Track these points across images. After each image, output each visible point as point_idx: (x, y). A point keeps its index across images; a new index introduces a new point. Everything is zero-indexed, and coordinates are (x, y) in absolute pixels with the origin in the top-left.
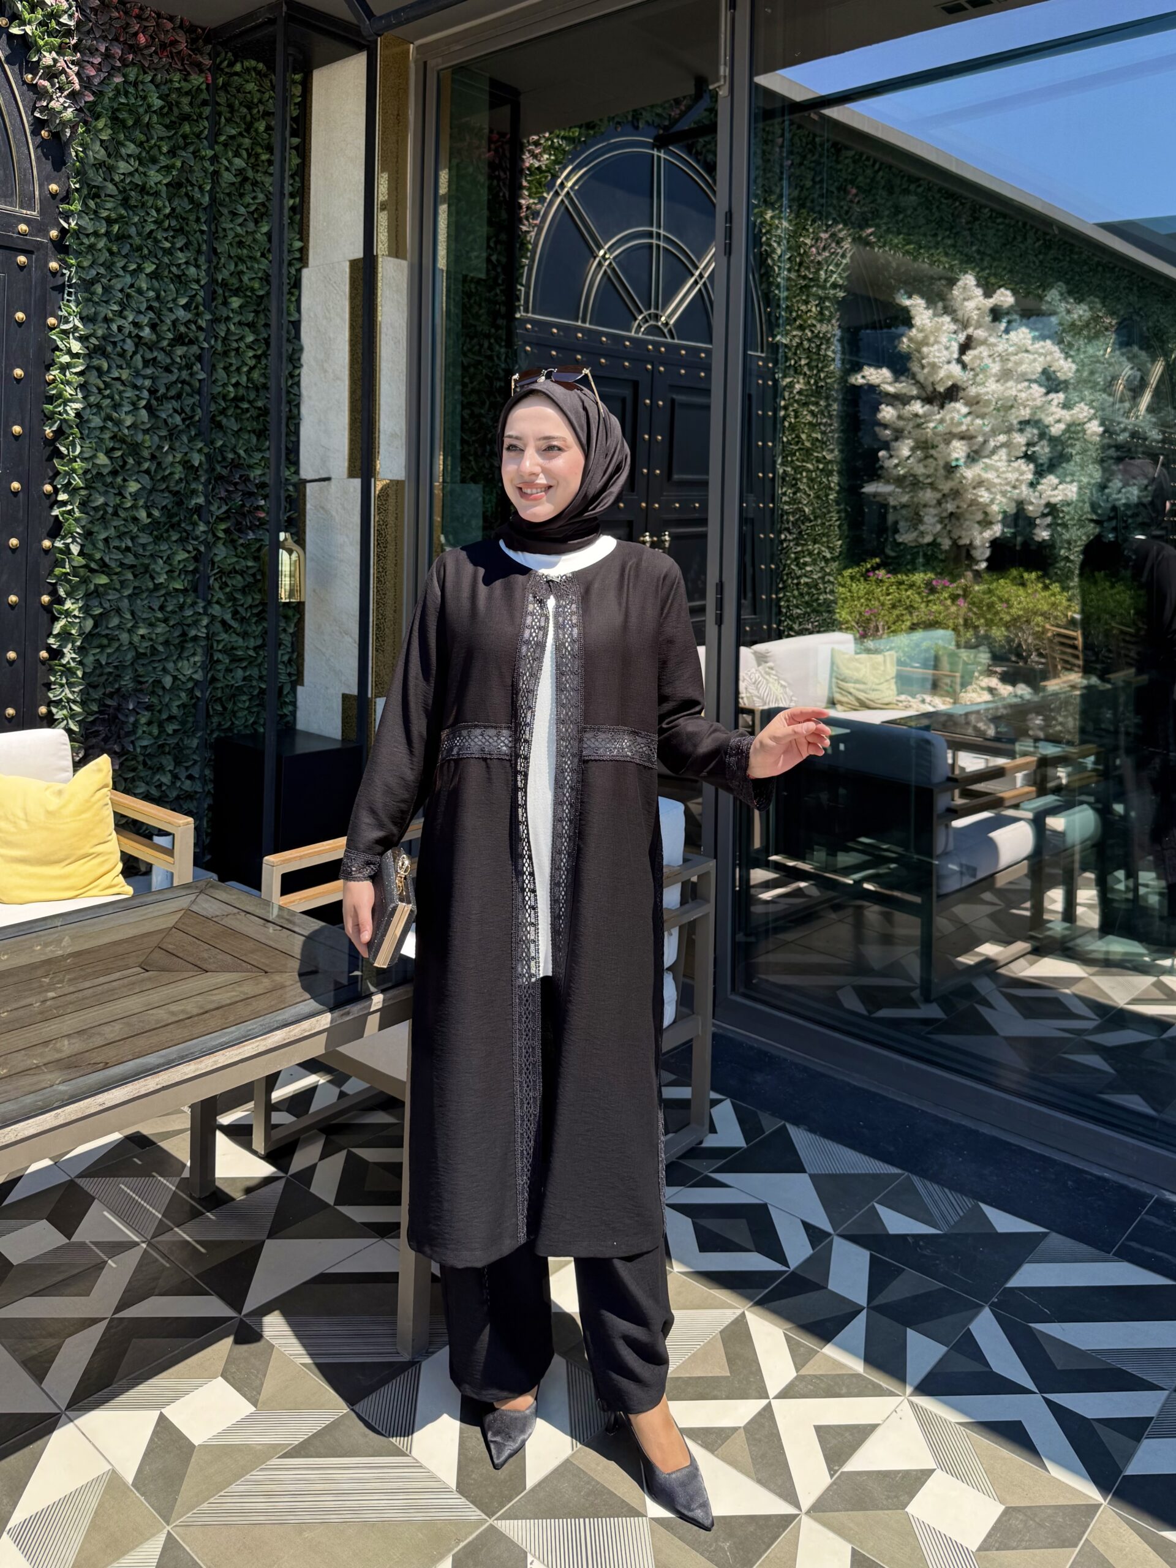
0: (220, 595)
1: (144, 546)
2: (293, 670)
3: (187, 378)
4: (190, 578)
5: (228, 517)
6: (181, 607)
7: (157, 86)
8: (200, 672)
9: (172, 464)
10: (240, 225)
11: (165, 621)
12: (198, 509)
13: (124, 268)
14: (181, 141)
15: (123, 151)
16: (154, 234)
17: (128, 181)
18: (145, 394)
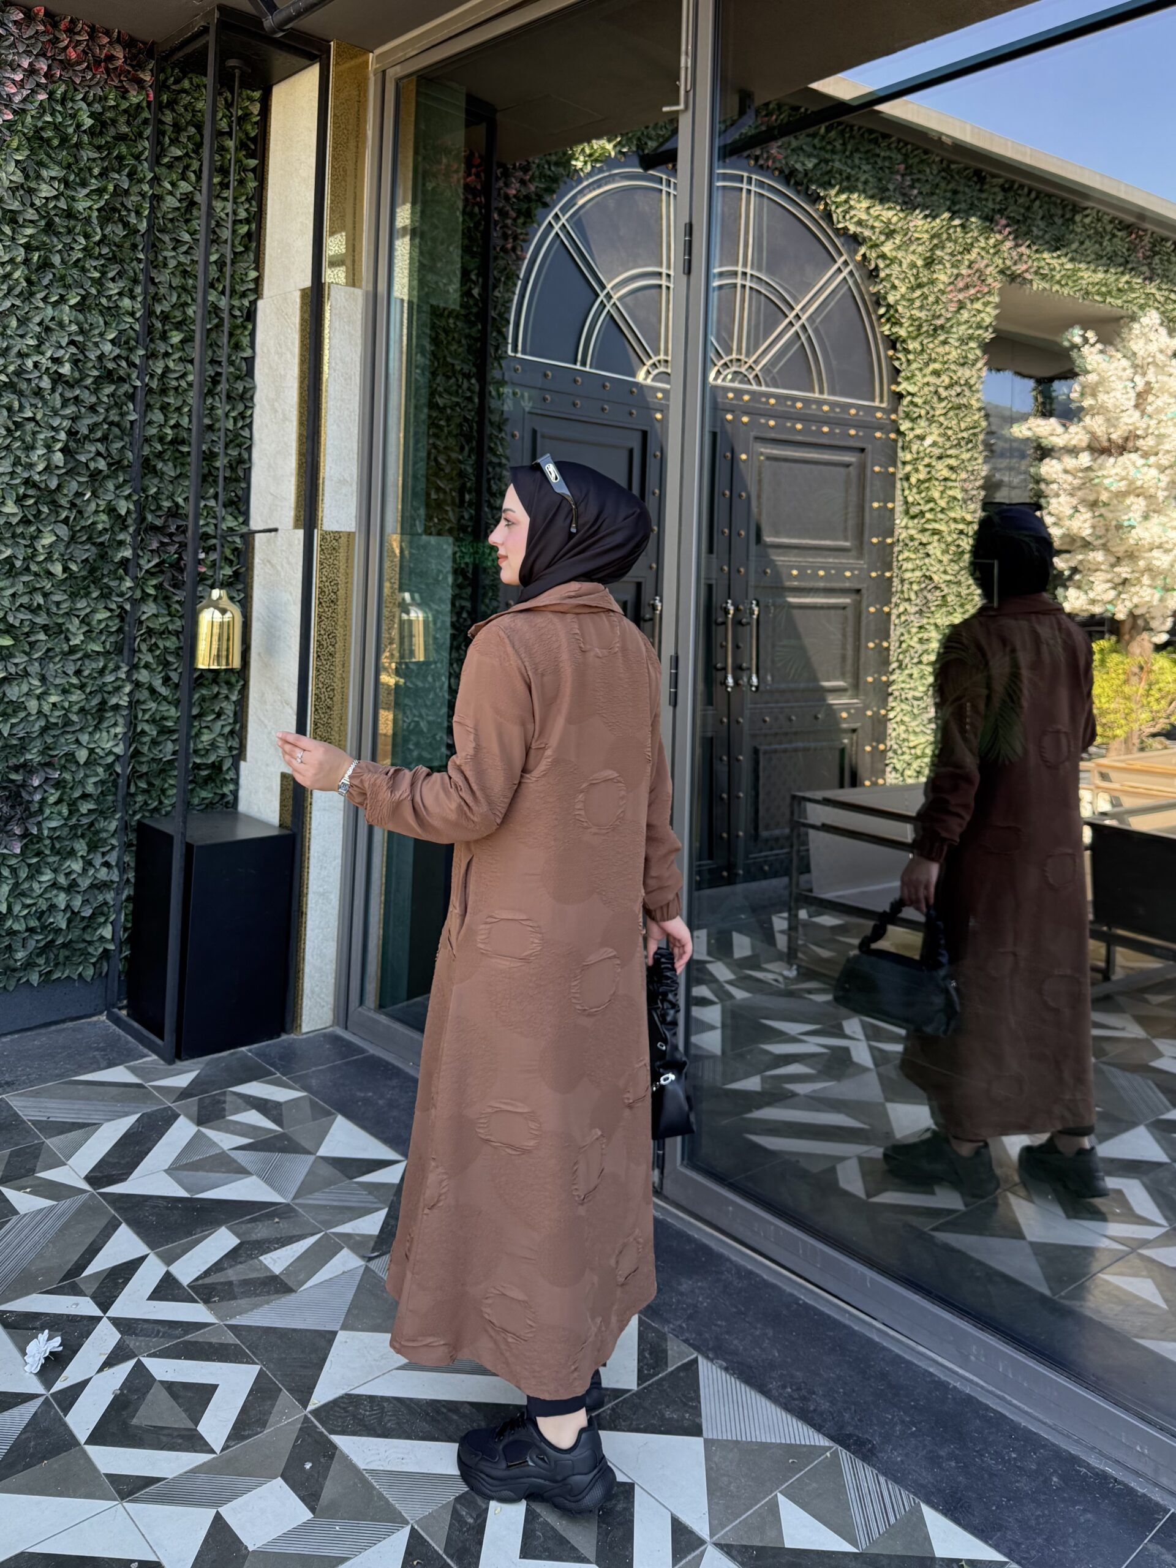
0: (149, 658)
1: (58, 604)
2: (235, 743)
3: (116, 419)
4: (112, 639)
5: (162, 572)
6: (102, 672)
7: (89, 105)
8: (121, 745)
9: (96, 512)
10: (186, 253)
11: (82, 687)
12: (124, 563)
13: (45, 299)
14: (116, 164)
15: (45, 173)
16: (81, 264)
17: (51, 205)
18: (63, 436)
